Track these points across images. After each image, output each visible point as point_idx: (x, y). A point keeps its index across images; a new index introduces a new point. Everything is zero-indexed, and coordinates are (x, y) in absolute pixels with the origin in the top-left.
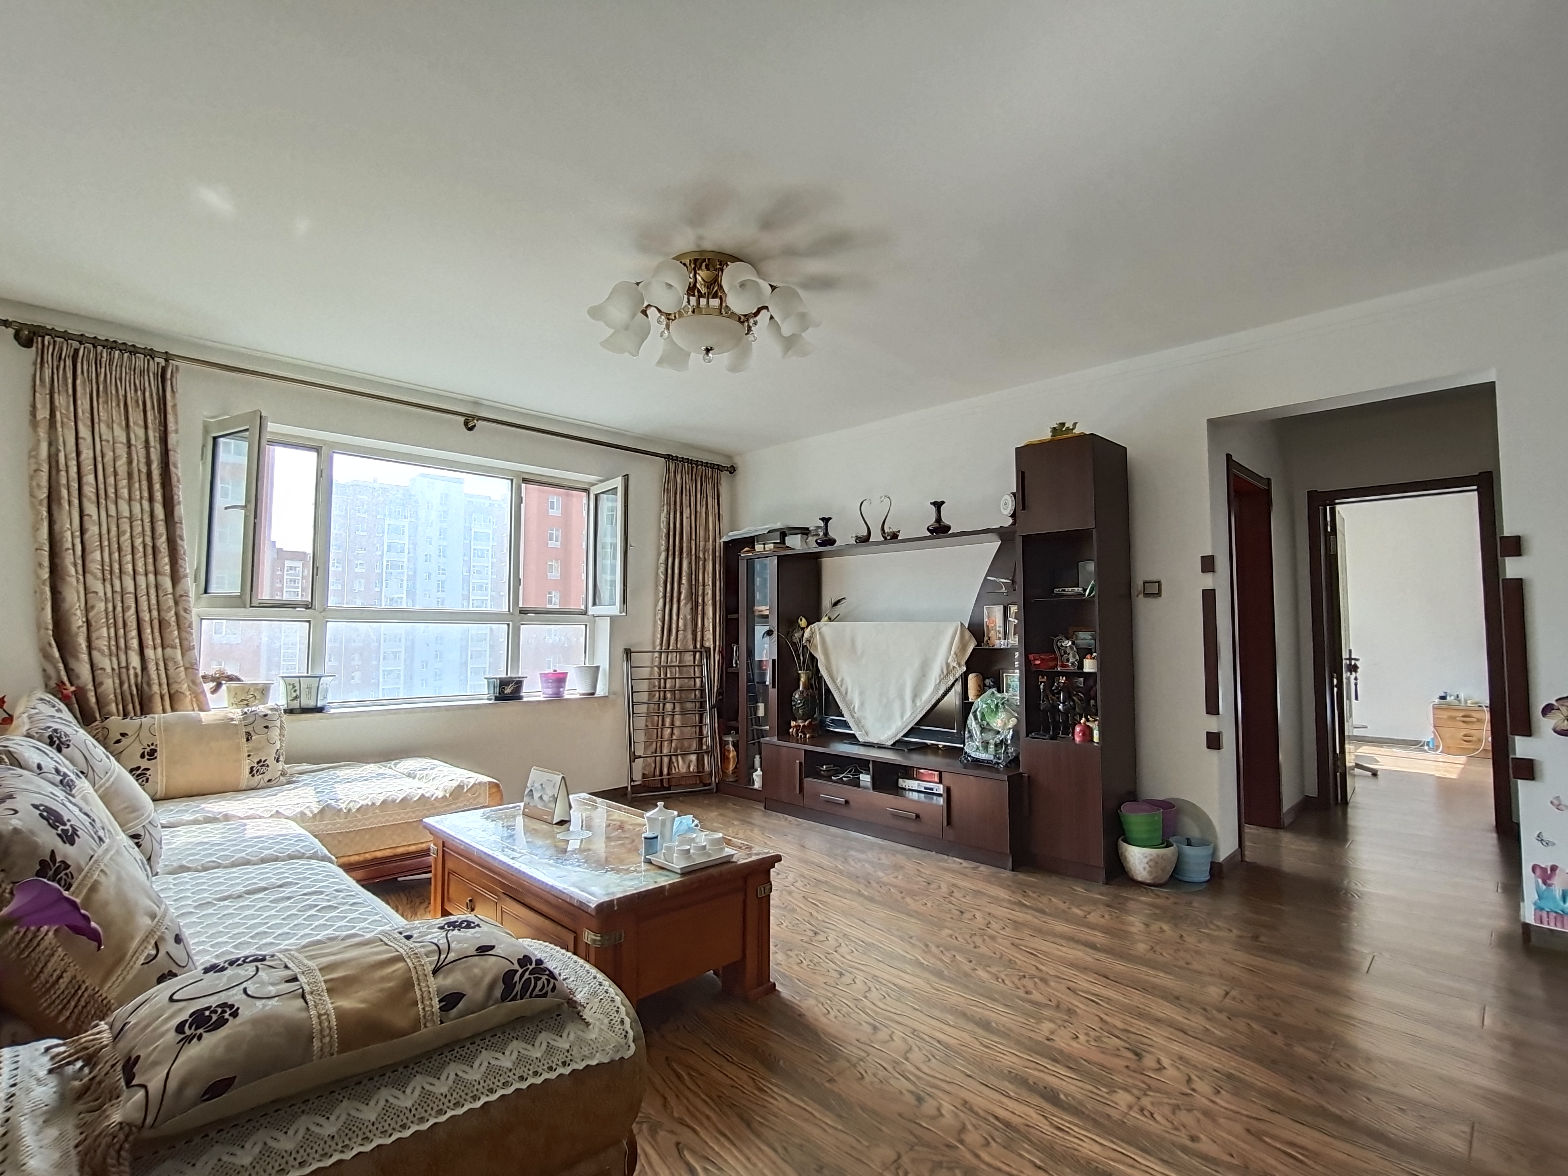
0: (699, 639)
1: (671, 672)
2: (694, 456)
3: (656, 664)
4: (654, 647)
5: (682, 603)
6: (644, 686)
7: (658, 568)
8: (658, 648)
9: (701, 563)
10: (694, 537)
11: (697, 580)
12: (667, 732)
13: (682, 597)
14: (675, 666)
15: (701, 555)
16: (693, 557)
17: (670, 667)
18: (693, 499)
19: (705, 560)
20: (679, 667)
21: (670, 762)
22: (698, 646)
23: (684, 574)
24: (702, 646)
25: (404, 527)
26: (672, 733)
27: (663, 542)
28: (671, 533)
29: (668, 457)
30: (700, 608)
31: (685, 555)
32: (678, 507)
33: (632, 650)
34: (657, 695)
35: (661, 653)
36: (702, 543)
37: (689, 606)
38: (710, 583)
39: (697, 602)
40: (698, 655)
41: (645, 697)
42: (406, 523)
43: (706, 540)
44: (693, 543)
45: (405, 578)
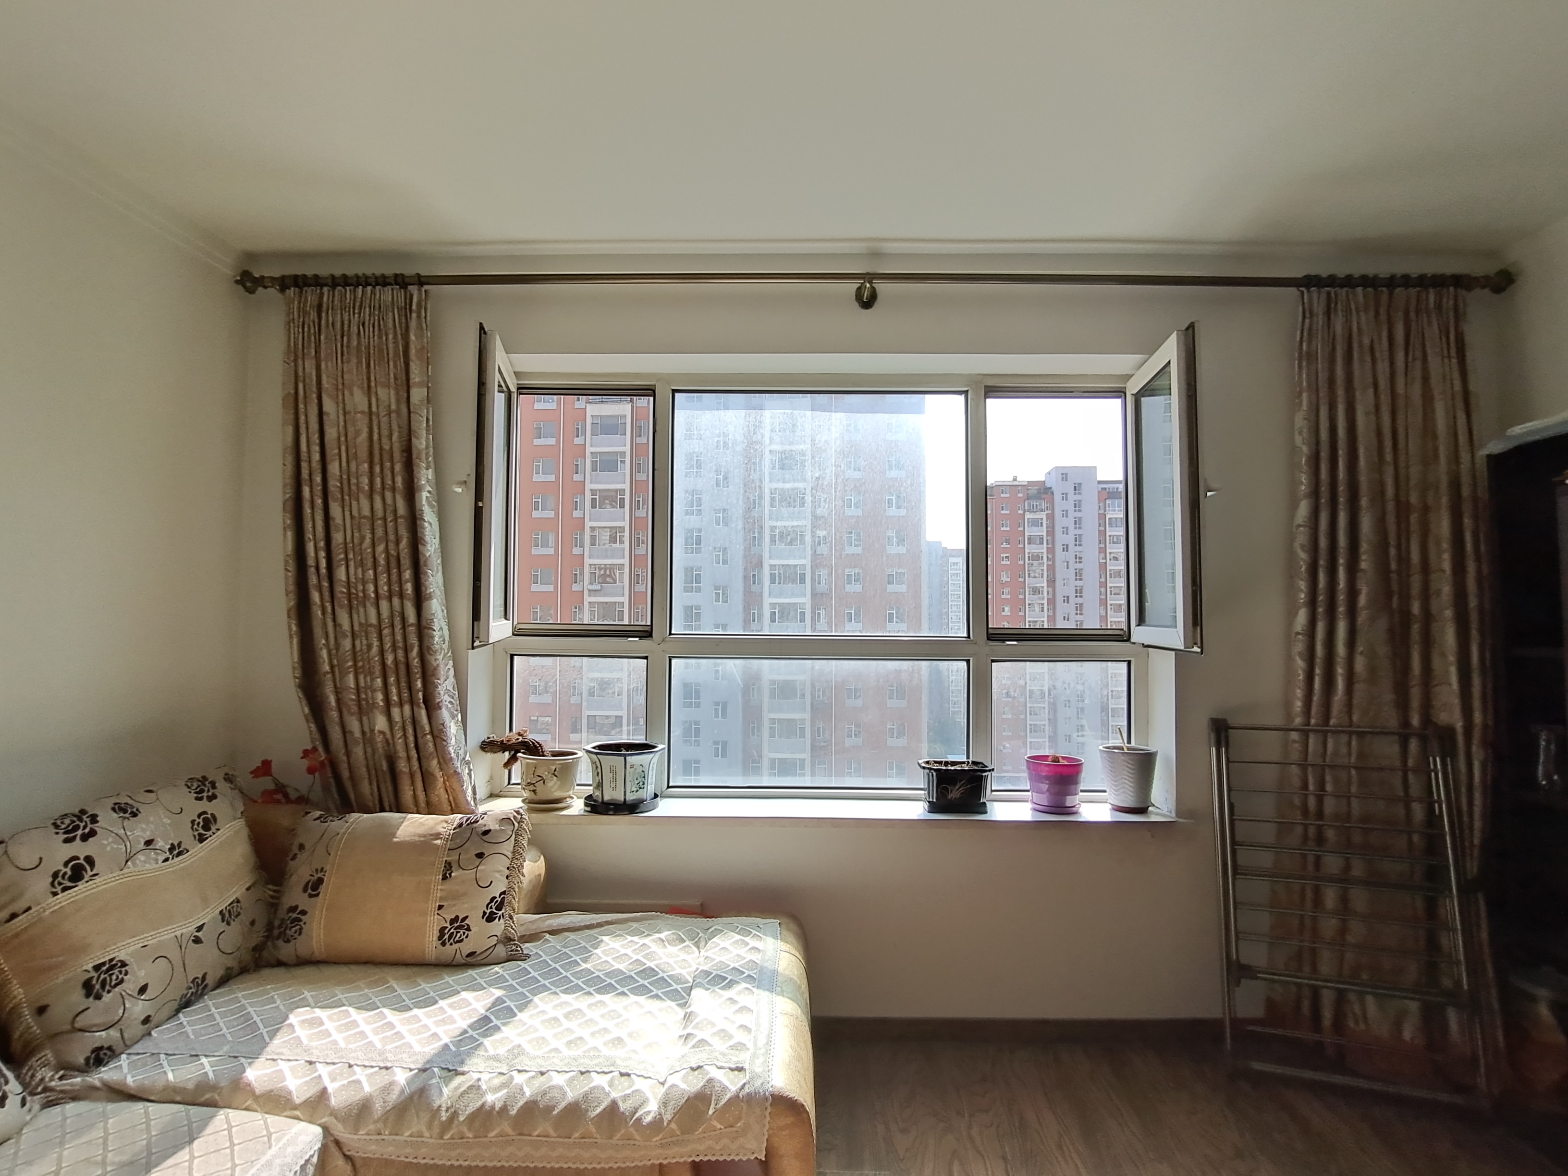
0: (1415, 702)
1: (1336, 781)
2: (1383, 268)
3: (1295, 756)
4: (1289, 716)
5: (1362, 617)
6: (1266, 806)
7: (1292, 539)
8: (1298, 721)
9: (1414, 518)
10: (1389, 457)
11: (1404, 559)
12: (1329, 925)
13: (1362, 600)
14: (1347, 768)
15: (1414, 498)
16: (1391, 506)
17: (1331, 767)
18: (1383, 367)
19: (1426, 509)
20: (1356, 768)
21: (1341, 997)
22: (1415, 721)
23: (1364, 546)
24: (1427, 720)
25: (1042, 519)
26: (1343, 931)
27: (1304, 478)
28: (1324, 454)
29: (1309, 282)
30: (1416, 628)
31: (1364, 502)
32: (1340, 392)
33: (1231, 722)
34: (1299, 830)
35: (1305, 733)
36: (1415, 471)
37: (1382, 624)
38: (1447, 566)
39: (1405, 616)
40: (1414, 745)
41: (1267, 833)
42: (1043, 515)
43: (1429, 459)
44: (1389, 472)
45: (1045, 568)
